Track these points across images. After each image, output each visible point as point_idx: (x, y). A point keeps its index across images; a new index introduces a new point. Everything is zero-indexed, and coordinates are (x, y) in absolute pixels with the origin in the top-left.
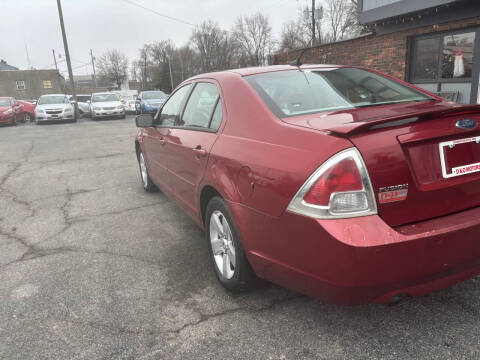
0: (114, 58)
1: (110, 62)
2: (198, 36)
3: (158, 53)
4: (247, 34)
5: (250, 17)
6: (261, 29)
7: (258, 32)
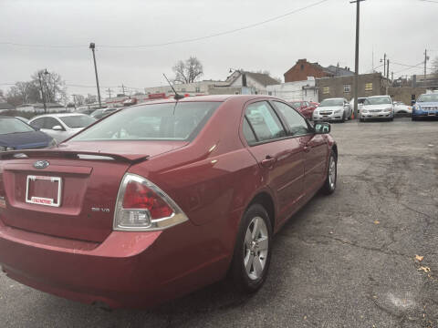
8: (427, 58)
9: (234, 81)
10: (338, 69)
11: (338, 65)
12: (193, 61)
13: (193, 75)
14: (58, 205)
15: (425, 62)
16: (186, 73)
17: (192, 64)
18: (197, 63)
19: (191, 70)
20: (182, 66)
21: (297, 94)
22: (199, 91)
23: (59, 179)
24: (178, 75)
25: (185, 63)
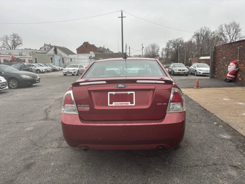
0: (153, 47)
1: (151, 49)
2: (198, 35)
3: (175, 44)
4: (225, 33)
5: (228, 24)
6: (234, 30)
7: (232, 32)
8: (143, 47)
9: (48, 51)
10: (104, 49)
11: (104, 47)
12: (15, 36)
13: (15, 45)
14: (134, 104)
15: (142, 49)
16: (10, 43)
17: (15, 37)
18: (18, 38)
19: (14, 41)
20: (7, 38)
21: (86, 60)
22: (22, 55)
23: (134, 92)
24: (4, 44)
25: (9, 36)
